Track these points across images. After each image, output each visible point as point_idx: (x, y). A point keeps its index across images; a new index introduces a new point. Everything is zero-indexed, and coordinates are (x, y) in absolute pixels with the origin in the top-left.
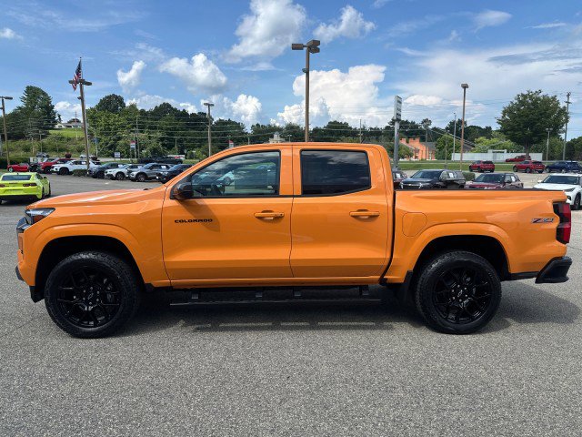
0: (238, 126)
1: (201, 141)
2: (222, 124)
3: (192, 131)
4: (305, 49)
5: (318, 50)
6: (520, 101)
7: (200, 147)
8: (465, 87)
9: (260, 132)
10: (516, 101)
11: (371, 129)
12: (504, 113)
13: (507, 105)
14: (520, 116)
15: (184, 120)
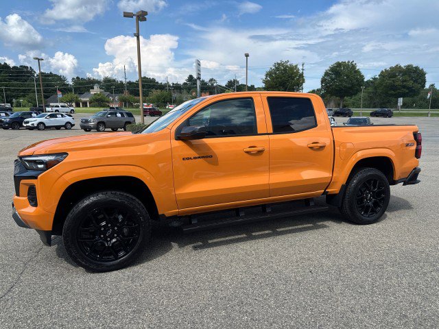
0: (60, 79)
1: (24, 91)
2: (45, 76)
3: (16, 82)
4: (135, 17)
5: (145, 20)
6: (276, 68)
7: (24, 96)
8: (247, 55)
9: (80, 84)
10: (273, 68)
11: (173, 84)
12: (267, 75)
13: (268, 70)
14: (277, 78)
15: (6, 72)
